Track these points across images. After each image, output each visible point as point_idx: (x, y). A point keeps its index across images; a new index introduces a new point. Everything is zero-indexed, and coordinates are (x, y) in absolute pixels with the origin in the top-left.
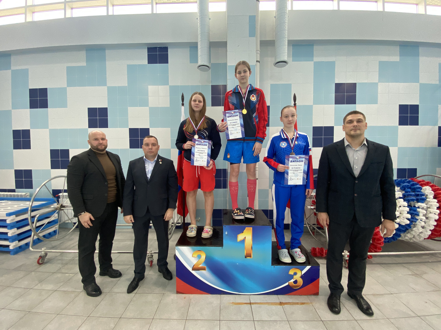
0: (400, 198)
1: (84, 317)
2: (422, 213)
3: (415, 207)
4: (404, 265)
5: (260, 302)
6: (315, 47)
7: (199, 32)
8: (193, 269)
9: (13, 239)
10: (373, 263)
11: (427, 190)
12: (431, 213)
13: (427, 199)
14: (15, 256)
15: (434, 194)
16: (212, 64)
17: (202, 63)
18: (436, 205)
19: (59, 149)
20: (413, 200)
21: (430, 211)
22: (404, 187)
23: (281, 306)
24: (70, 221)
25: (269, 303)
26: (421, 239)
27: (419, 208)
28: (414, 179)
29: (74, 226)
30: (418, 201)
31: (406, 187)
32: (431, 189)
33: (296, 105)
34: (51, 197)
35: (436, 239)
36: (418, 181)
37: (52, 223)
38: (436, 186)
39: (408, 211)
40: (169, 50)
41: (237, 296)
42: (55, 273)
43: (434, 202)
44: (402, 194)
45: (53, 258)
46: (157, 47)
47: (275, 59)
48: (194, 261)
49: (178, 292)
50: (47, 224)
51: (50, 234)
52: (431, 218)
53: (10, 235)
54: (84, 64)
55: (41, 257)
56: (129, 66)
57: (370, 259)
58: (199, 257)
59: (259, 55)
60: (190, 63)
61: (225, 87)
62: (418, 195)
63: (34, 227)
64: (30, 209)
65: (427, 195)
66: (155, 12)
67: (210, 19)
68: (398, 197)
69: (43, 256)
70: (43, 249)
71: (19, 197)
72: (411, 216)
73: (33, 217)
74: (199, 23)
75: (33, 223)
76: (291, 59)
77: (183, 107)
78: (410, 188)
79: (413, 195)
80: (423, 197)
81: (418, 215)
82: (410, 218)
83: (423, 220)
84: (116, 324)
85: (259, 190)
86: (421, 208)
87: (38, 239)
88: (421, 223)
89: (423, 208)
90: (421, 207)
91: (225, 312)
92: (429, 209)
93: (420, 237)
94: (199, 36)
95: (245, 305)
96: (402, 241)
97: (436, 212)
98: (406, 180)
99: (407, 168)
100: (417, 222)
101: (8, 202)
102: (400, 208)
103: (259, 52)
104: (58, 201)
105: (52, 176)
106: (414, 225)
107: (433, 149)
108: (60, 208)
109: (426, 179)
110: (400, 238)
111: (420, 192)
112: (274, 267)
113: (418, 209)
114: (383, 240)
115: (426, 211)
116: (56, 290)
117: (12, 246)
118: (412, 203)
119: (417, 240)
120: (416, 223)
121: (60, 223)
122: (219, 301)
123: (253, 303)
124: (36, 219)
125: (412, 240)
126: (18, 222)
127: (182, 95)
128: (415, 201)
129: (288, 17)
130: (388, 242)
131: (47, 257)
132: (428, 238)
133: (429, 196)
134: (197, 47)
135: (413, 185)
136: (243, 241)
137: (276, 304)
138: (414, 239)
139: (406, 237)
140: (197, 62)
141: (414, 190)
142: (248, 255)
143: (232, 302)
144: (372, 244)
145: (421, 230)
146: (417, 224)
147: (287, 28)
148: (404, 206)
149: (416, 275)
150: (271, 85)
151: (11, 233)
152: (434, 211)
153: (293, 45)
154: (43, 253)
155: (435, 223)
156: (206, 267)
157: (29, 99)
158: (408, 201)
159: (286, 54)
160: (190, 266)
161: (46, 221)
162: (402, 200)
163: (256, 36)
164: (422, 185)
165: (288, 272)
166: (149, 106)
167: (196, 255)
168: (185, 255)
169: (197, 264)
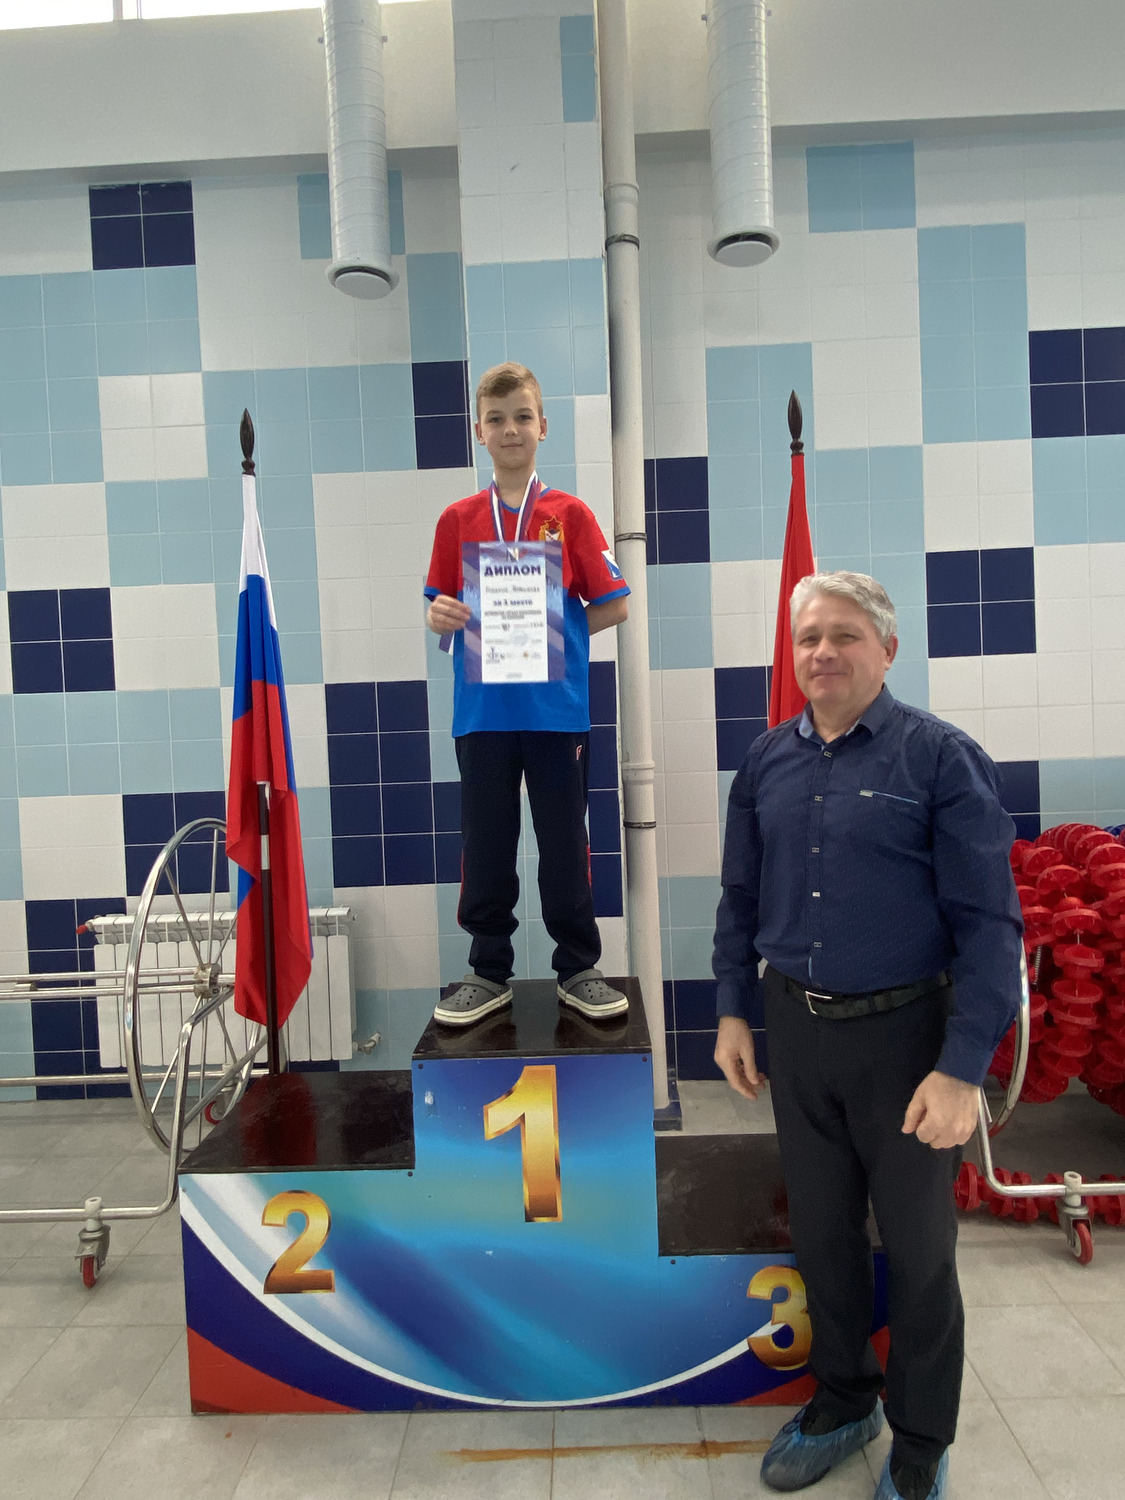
6: (922, 158)
8: (269, 1288)
17: (352, 258)
23: (704, 1461)
33: (804, 450)
40: (197, 197)
41: (500, 1414)
46: (137, 185)
47: (714, 225)
48: (274, 1246)
49: (200, 1406)
58: (298, 1223)
59: (630, 208)
60: (307, 254)
66: (129, 14)
67: (384, 39)
74: (329, 61)
76: (804, 219)
77: (249, 482)
95: (526, 1460)
103: (630, 193)
112: (673, 1262)
122: (398, 1446)
123: (566, 1451)
127: (240, 419)
134: (324, 179)
136: (514, 1136)
137: (680, 1453)
140: (327, 252)
142: (541, 1208)
143: (459, 1450)
147: (764, 68)
150: (710, 353)
153: (811, 153)
156: (332, 1273)
159: (767, 197)
160: (253, 1270)
165: (746, 1287)
166: (109, 477)
167: (280, 1216)
168: (227, 1217)
169: (291, 1259)
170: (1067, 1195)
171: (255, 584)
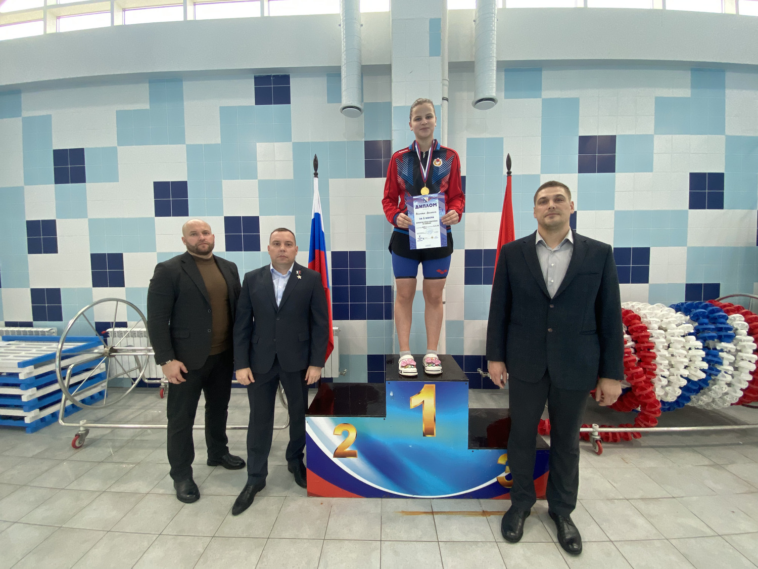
0: (690, 334)
1: (152, 535)
2: (728, 359)
3: (715, 349)
4: (695, 449)
5: (448, 510)
6: (545, 74)
7: (343, 48)
8: (335, 456)
9: (30, 406)
10: (643, 445)
11: (738, 321)
12: (743, 360)
13: (737, 337)
14: (34, 434)
15: (748, 327)
16: (365, 103)
17: (349, 103)
18: (752, 346)
19: (106, 252)
20: (712, 338)
21: (742, 357)
22: (697, 316)
23: (485, 518)
24: (126, 376)
25: (465, 512)
26: (725, 404)
27: (722, 351)
28: (715, 301)
29: (133, 384)
30: (721, 339)
31: (701, 315)
32: (744, 319)
33: (512, 174)
34: (93, 334)
35: (752, 404)
36: (721, 305)
37: (97, 379)
38: (752, 314)
39: (704, 356)
40: (292, 80)
41: (410, 500)
42: (102, 462)
43: (748, 341)
44: (693, 328)
45: (98, 438)
46: (271, 75)
47: (475, 96)
48: (337, 442)
49: (310, 494)
50: (87, 380)
51: (92, 397)
52: (743, 368)
53: (24, 399)
54: (147, 106)
55: (78, 436)
56: (223, 110)
57: (637, 439)
58: (346, 434)
59: (446, 88)
60: (329, 102)
61: (388, 143)
62: (720, 329)
63: (66, 385)
64: (58, 354)
65: (737, 329)
66: (266, 14)
67: (362, 25)
68: (687, 332)
69: (82, 434)
70: (82, 423)
71: (40, 336)
72: (709, 365)
73: (64, 369)
74: (342, 33)
75: (64, 378)
76: (503, 94)
77: (316, 180)
78: (708, 317)
79: (713, 328)
80: (729, 332)
81: (721, 364)
82: (707, 368)
83: (730, 373)
84: (206, 546)
85: (447, 322)
86: (726, 352)
87: (73, 406)
88: (724, 377)
89: (730, 351)
90: (725, 350)
91: (390, 527)
92: (739, 353)
93: (724, 401)
94: (344, 56)
95: (424, 515)
96: (694, 409)
97: (752, 358)
98: (701, 303)
99: (703, 282)
100: (719, 376)
101: (20, 343)
102: (690, 351)
103: (447, 83)
104: (106, 341)
105: (95, 300)
106: (714, 380)
107: (748, 249)
108: (109, 354)
109: (736, 302)
110: (690, 404)
111: (724, 323)
112: (473, 451)
113: (720, 353)
114: (660, 406)
115: (735, 356)
116: (105, 491)
117: (30, 417)
118: (711, 343)
119: (719, 406)
120: (716, 377)
121: (110, 379)
122: (380, 509)
123: (437, 513)
124: (69, 371)
125: (709, 407)
126: (38, 377)
127: (314, 158)
128: (716, 340)
129: (497, 20)
130: (669, 409)
131: (88, 436)
132: (737, 404)
133: (740, 331)
134: (339, 75)
135: (713, 312)
136: (420, 407)
137: (476, 515)
138: (714, 406)
139: (700, 402)
140: (340, 101)
141: (714, 320)
142: (429, 432)
143: (401, 511)
144: (640, 413)
145: (726, 389)
146: (719, 380)
147: (495, 39)
148: (696, 349)
149: (715, 465)
150: (468, 139)
151: (28, 395)
152: (748, 357)
153: (506, 71)
154: (82, 429)
155: (750, 378)
156: (357, 451)
157: (53, 167)
158: (704, 340)
159: (494, 85)
160: (330, 449)
161: (85, 376)
162: (693, 338)
163: (442, 55)
164: (729, 312)
165: (497, 460)
166: (259, 178)
167: (339, 432)
168: (322, 432)
169: (343, 446)
170: (593, 432)
171: (317, 216)
